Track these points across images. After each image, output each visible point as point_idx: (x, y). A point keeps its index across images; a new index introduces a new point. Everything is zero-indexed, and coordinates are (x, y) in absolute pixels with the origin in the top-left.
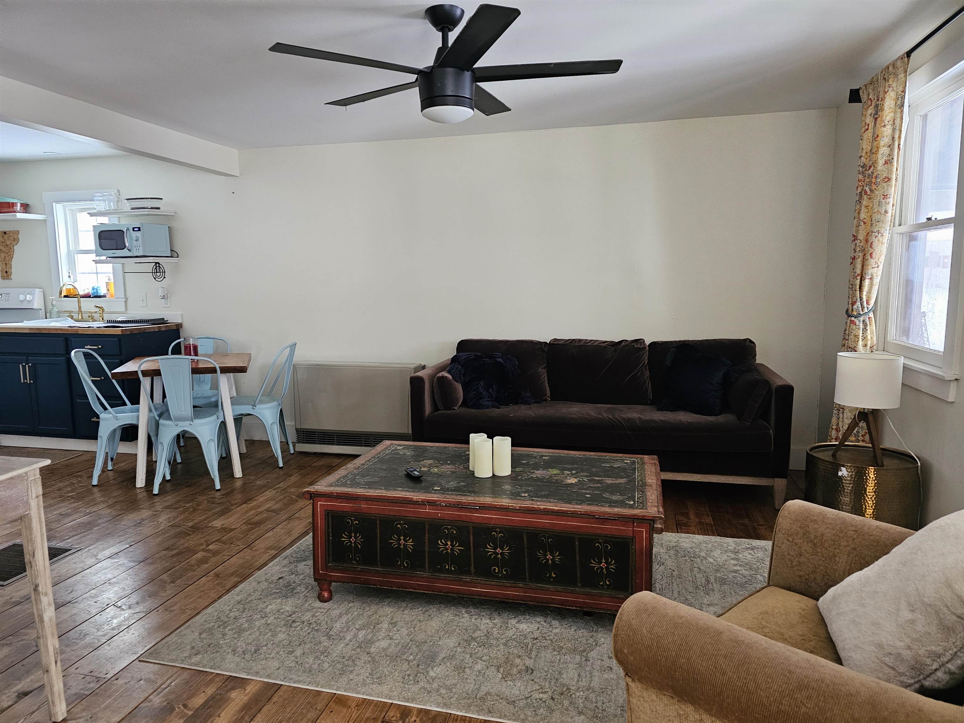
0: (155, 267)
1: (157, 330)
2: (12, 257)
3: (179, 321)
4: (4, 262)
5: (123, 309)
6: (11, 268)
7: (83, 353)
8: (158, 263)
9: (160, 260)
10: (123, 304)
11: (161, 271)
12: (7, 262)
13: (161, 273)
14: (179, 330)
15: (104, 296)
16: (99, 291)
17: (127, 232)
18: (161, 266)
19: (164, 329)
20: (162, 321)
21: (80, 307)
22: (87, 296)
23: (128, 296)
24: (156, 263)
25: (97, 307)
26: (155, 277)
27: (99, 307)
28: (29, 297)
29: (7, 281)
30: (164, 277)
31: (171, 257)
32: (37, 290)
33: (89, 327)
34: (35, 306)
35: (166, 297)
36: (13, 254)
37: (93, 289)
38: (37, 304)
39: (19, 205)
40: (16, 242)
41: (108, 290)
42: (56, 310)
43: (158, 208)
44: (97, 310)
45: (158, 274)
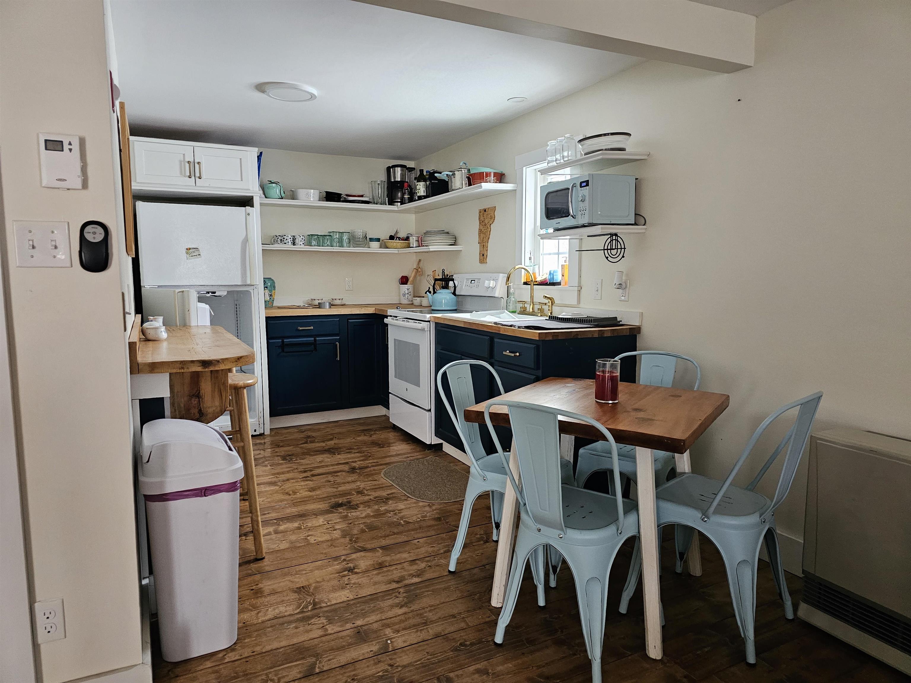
0: (609, 240)
1: (596, 335)
2: (489, 238)
3: (636, 323)
4: (482, 244)
5: (575, 302)
6: (487, 250)
7: (471, 365)
8: (616, 235)
9: (618, 229)
10: (576, 293)
11: (619, 247)
12: (484, 244)
13: (619, 250)
14: (635, 337)
15: (559, 284)
16: (555, 277)
17: (572, 190)
18: (619, 239)
19: (609, 335)
20: (614, 322)
21: (532, 297)
22: (543, 283)
23: (583, 283)
24: (612, 235)
25: (546, 297)
26: (607, 255)
27: (548, 298)
28: (492, 284)
29: (483, 265)
30: (623, 257)
31: (636, 224)
32: (501, 275)
33: (511, 326)
34: (497, 295)
35: (624, 285)
36: (489, 235)
37: (550, 273)
38: (500, 291)
39: (492, 175)
40: (492, 220)
41: (563, 276)
42: (513, 299)
43: (623, 149)
44: (546, 301)
45: (614, 252)
